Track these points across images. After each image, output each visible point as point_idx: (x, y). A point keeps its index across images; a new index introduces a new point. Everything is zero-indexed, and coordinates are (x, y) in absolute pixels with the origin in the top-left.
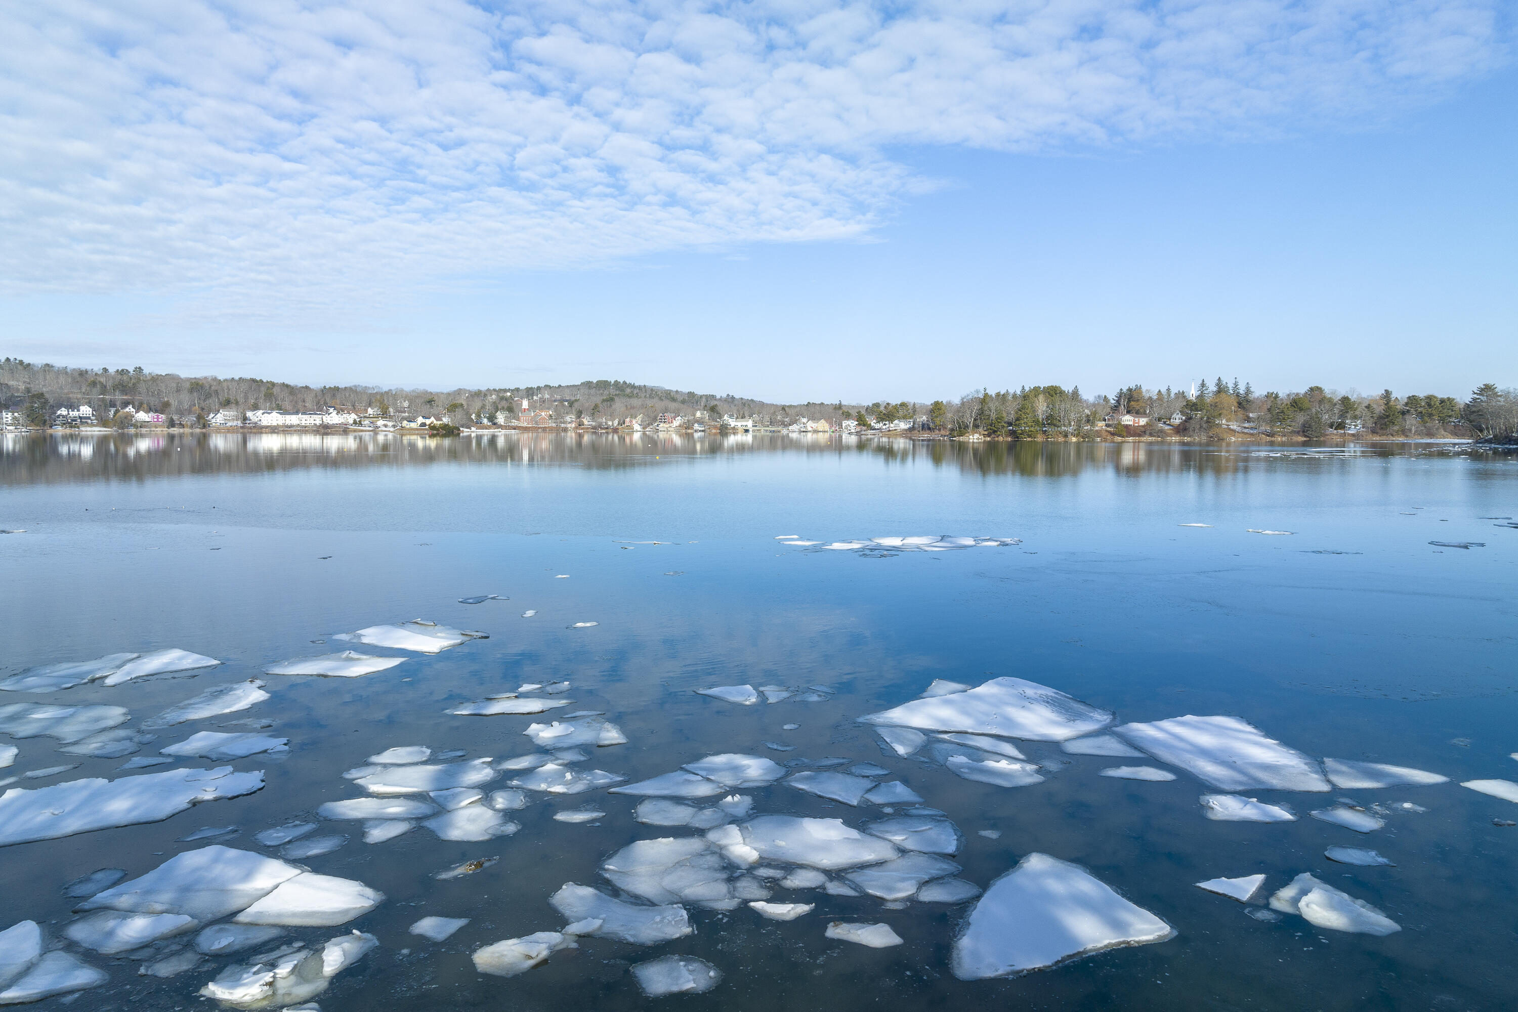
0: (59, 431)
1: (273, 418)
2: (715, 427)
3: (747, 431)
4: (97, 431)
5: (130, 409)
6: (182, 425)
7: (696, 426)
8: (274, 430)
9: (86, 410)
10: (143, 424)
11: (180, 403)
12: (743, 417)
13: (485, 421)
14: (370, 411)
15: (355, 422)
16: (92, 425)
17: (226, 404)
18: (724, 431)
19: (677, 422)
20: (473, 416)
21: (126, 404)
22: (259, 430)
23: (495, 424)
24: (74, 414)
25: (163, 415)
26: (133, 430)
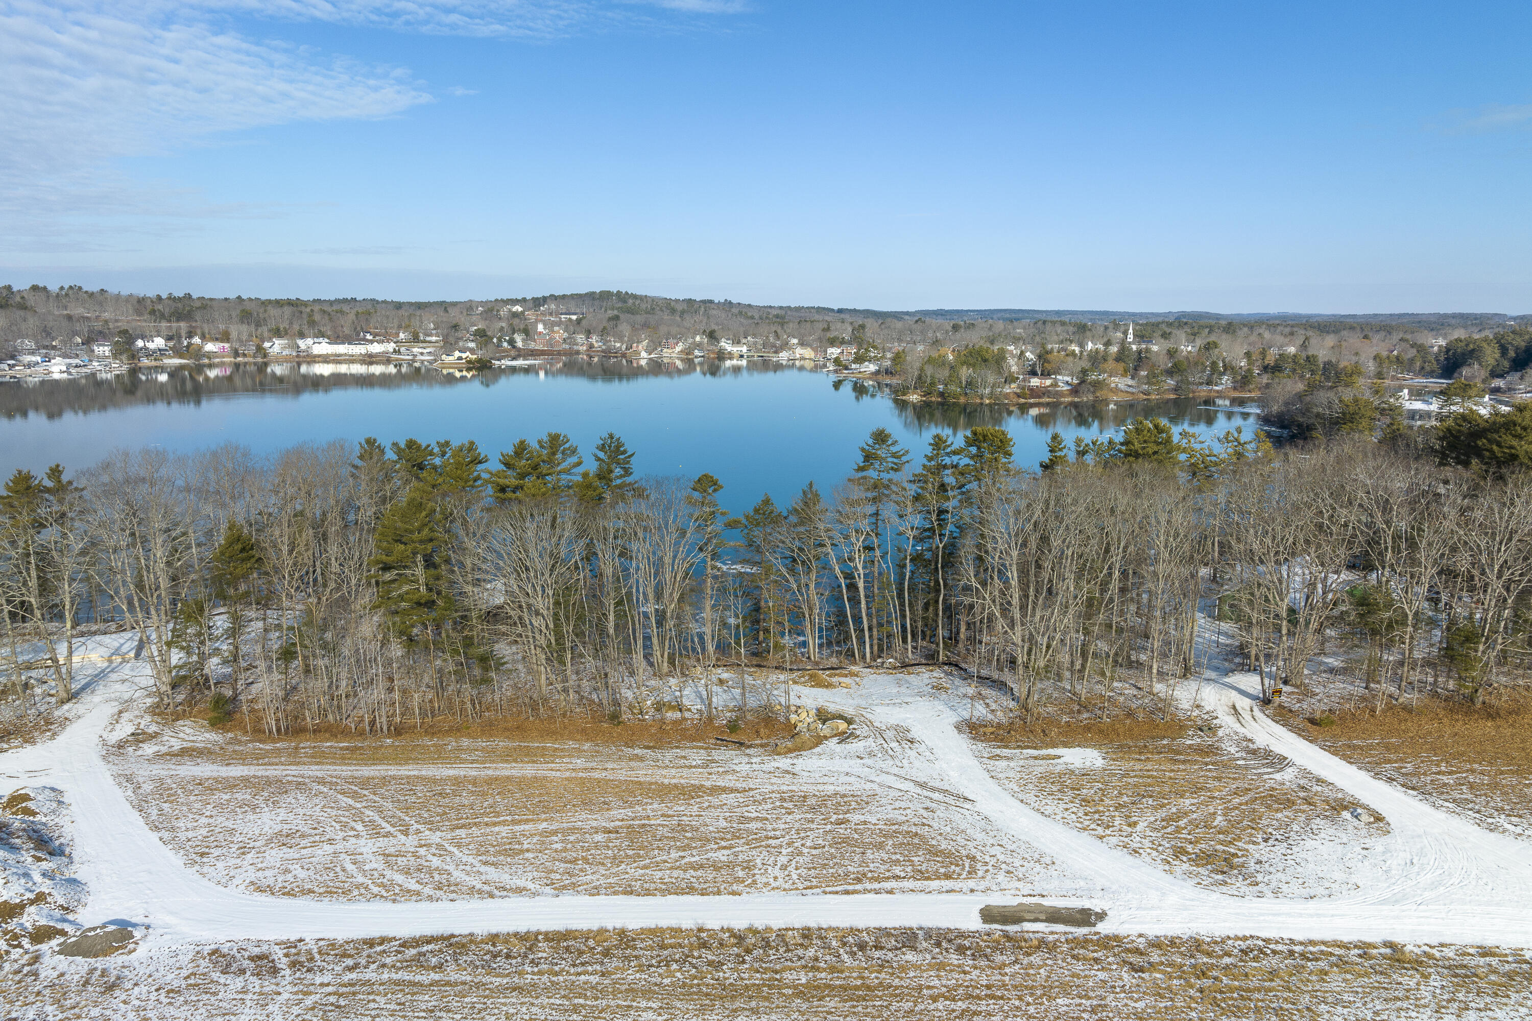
1: (323, 347)
2: (713, 352)
3: (742, 356)
4: (173, 362)
5: (197, 340)
6: (245, 355)
7: (697, 353)
8: (326, 359)
9: (159, 342)
10: (212, 354)
12: (739, 342)
13: (505, 344)
14: (402, 336)
15: (395, 351)
16: (170, 357)
17: (278, 333)
18: (722, 356)
19: (679, 348)
20: (495, 341)
21: (190, 335)
22: (313, 359)
23: (514, 347)
24: (151, 346)
25: (227, 345)
26: (206, 361)
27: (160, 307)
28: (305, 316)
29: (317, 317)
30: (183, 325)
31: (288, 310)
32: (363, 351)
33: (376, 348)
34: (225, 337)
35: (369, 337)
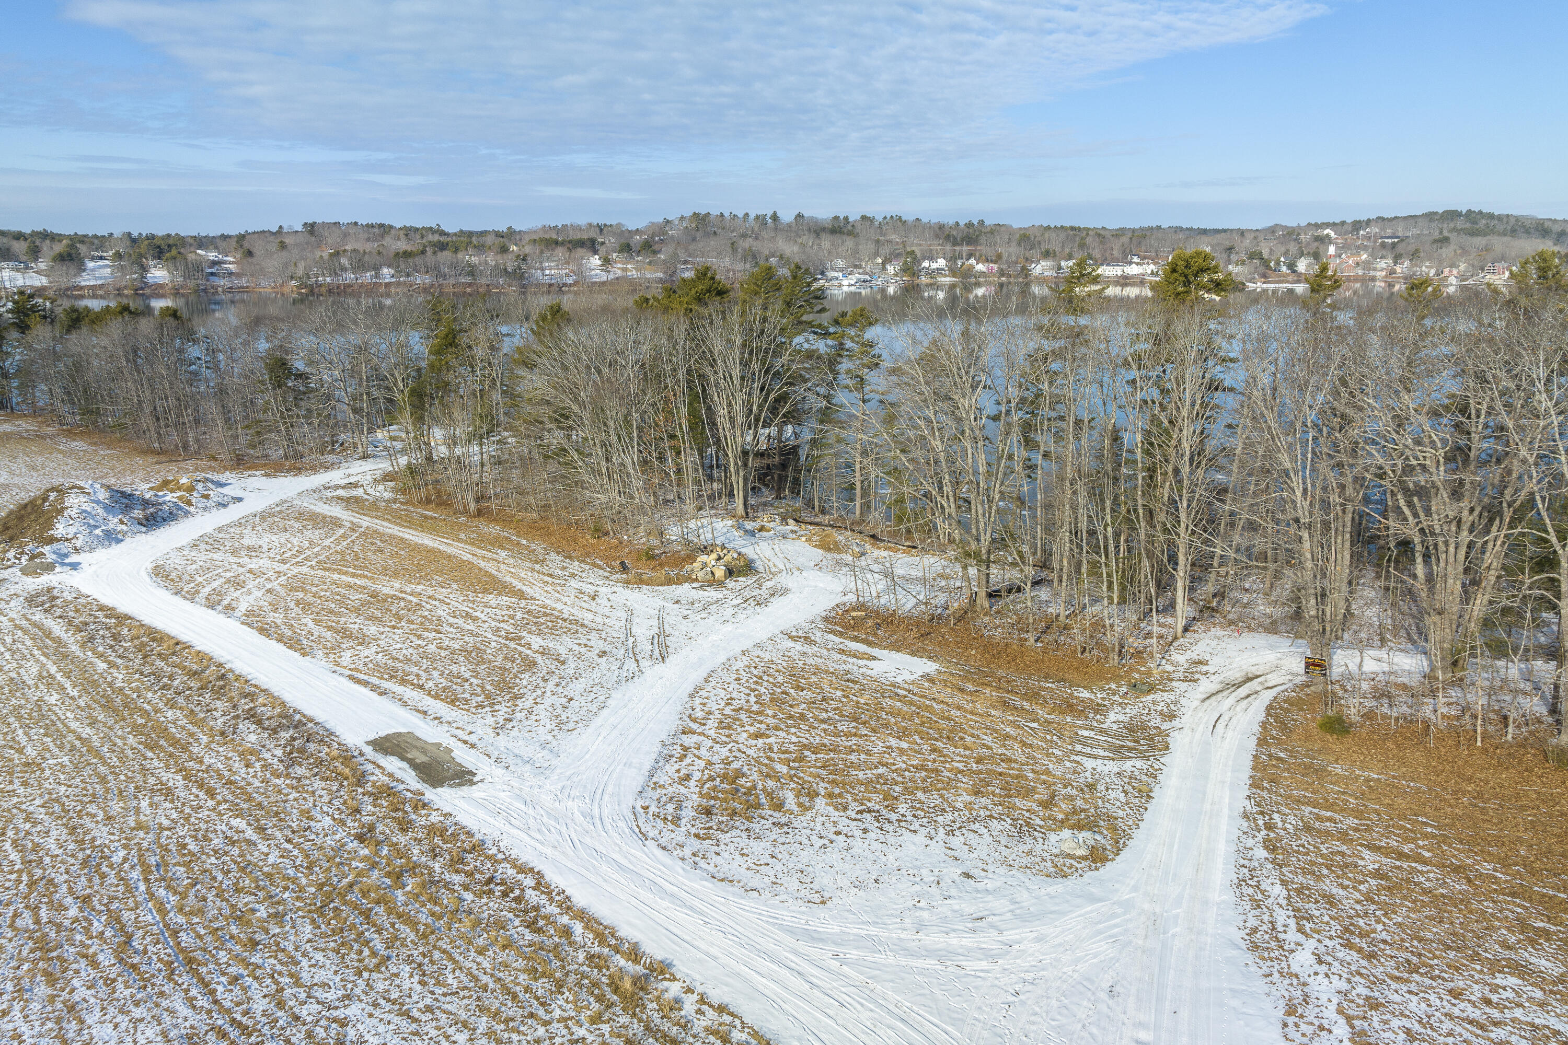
0: (924, 280)
4: (947, 280)
5: (972, 261)
6: (1008, 275)
9: (941, 263)
10: (982, 274)
11: (1010, 255)
13: (1284, 269)
15: (1152, 273)
16: (945, 276)
17: (1047, 255)
19: (1506, 274)
20: (1272, 264)
21: (969, 256)
23: (1294, 272)
24: (934, 266)
25: (995, 266)
26: (973, 280)
27: (955, 233)
28: (1078, 239)
29: (1089, 240)
30: (965, 248)
31: (1063, 235)
32: (1119, 273)
33: (1133, 270)
34: (998, 258)
35: (1136, 259)
